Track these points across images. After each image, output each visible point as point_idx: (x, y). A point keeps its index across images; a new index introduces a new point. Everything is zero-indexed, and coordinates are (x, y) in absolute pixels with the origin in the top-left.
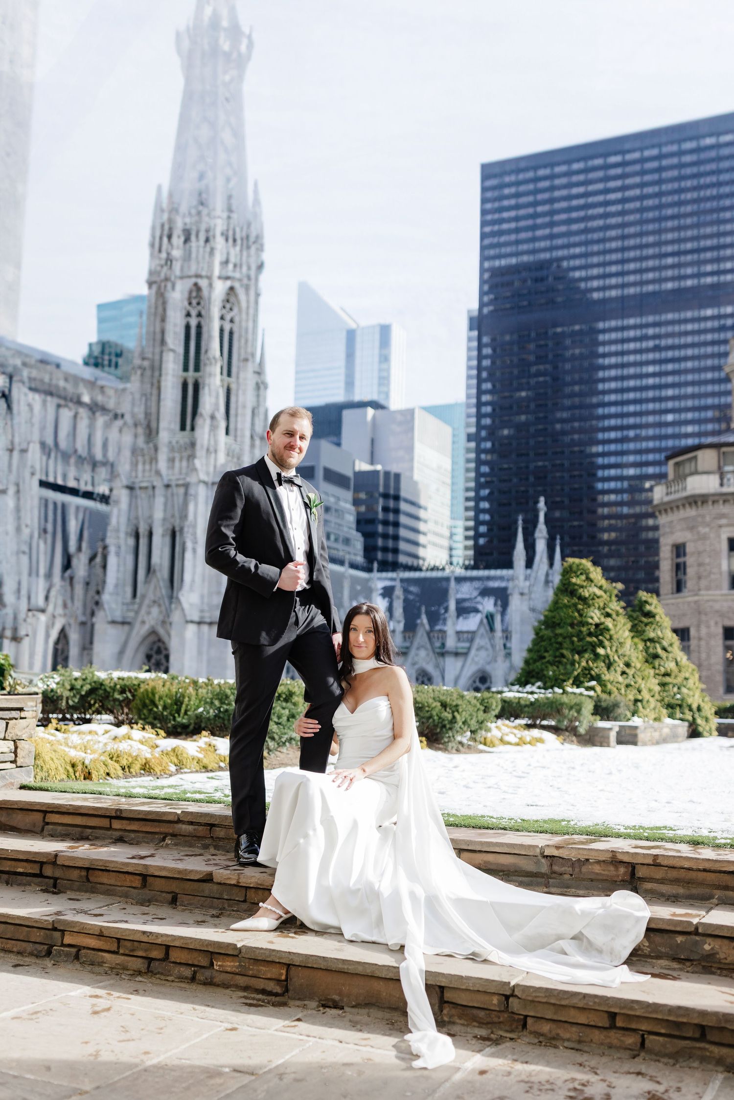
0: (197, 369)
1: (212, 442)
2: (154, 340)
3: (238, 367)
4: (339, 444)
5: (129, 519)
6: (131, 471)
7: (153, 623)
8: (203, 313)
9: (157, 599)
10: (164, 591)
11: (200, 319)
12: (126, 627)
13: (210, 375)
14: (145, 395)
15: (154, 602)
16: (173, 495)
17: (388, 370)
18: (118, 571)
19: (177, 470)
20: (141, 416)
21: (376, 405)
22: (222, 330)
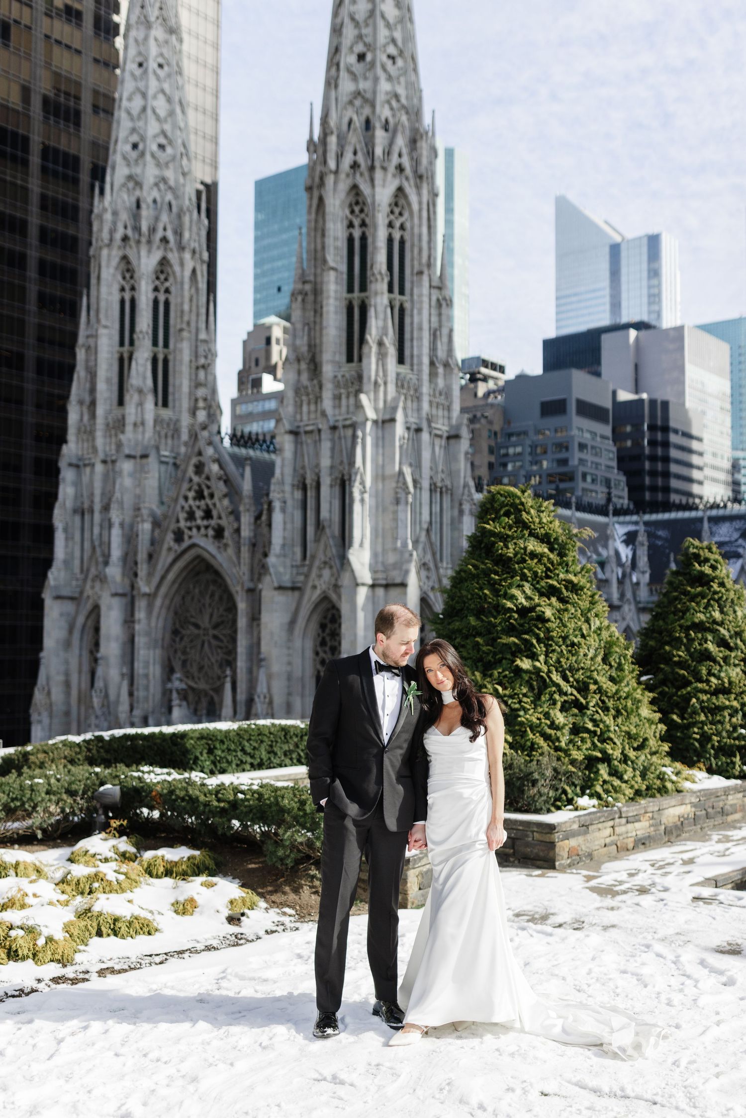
0: (363, 288)
1: (381, 374)
2: (315, 259)
3: (412, 282)
4: (598, 374)
5: (295, 470)
6: (296, 413)
7: (324, 587)
8: (367, 221)
9: (327, 560)
10: (334, 550)
11: (364, 229)
12: (297, 594)
13: (376, 294)
14: (308, 324)
15: (325, 563)
16: (340, 438)
17: (659, 286)
18: (285, 529)
19: (344, 409)
20: (305, 349)
21: (640, 326)
22: (390, 240)
